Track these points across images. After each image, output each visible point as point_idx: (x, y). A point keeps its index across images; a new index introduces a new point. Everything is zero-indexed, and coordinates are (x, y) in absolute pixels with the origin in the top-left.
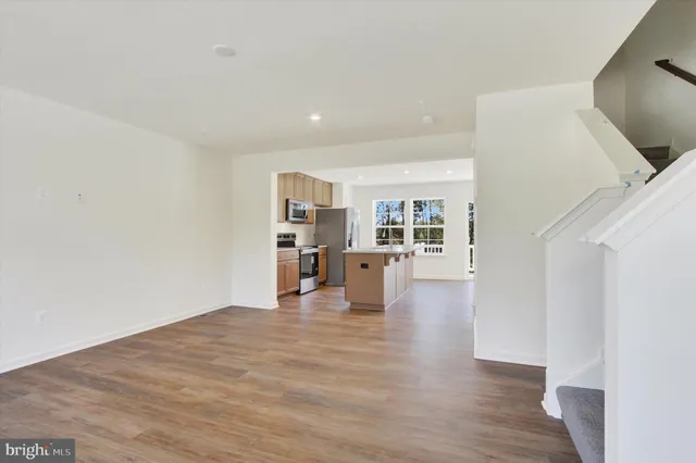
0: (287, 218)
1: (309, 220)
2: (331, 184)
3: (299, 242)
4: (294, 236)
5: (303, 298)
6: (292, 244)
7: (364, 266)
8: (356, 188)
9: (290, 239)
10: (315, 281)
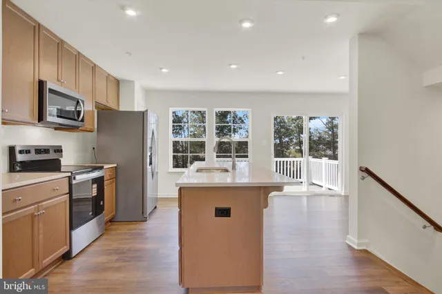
0: (41, 117)
1: (87, 125)
2: (118, 82)
3: (68, 160)
4: (59, 150)
5: (77, 264)
6: (54, 166)
7: (223, 212)
8: (148, 92)
9: (52, 156)
10: (99, 224)
